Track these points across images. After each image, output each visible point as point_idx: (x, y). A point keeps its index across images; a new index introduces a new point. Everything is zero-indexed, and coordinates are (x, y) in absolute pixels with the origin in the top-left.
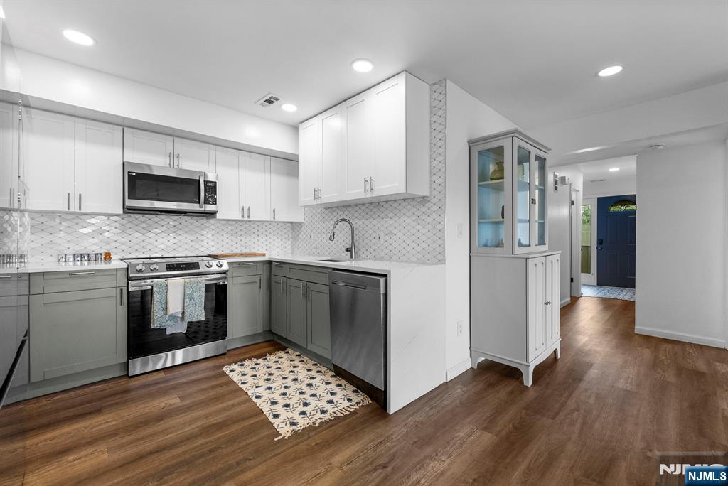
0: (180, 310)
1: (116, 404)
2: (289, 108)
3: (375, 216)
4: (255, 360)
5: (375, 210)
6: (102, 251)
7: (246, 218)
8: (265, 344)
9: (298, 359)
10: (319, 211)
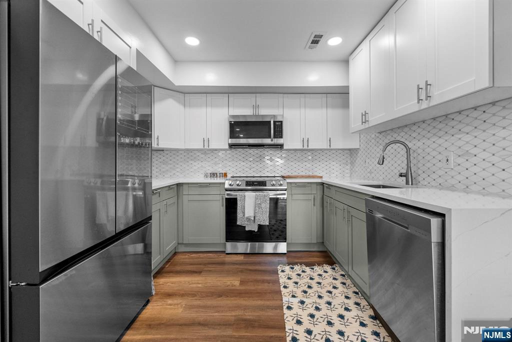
0: (252, 215)
1: (210, 271)
2: (334, 41)
3: (441, 133)
4: (304, 267)
5: (441, 126)
6: (223, 172)
7: (306, 147)
8: (318, 254)
9: (340, 279)
10: (373, 136)
